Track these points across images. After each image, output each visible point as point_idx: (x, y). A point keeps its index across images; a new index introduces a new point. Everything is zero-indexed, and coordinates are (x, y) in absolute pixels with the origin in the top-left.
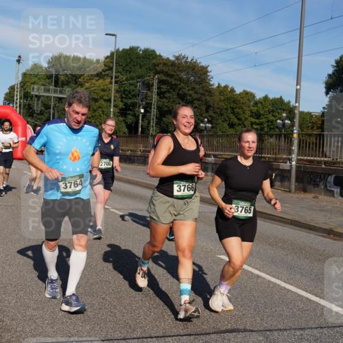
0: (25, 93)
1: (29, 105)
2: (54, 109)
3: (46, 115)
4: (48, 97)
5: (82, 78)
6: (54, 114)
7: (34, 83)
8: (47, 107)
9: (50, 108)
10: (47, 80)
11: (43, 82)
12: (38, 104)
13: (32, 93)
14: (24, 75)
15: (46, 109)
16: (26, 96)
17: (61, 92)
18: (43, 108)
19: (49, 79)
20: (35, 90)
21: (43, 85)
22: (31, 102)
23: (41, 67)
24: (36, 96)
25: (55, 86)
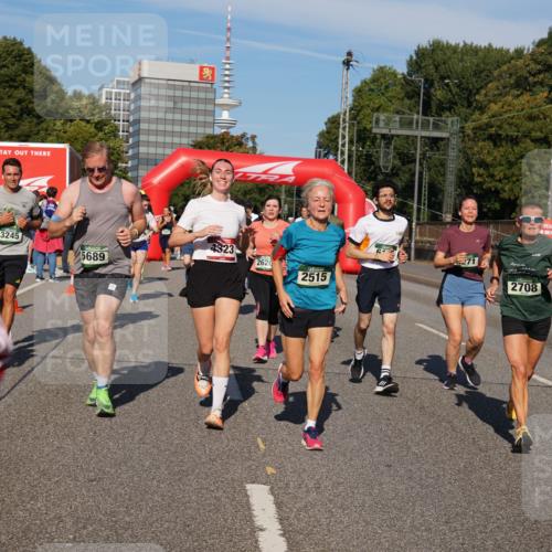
0: (359, 131)
1: (369, 156)
2: (421, 164)
3: (405, 177)
4: (408, 137)
5: (483, 92)
6: (421, 173)
7: (378, 110)
8: (406, 159)
9: (414, 161)
10: (407, 101)
11: (396, 105)
12: (387, 154)
13: (374, 131)
14: (358, 92)
15: (403, 164)
16: (363, 136)
17: (436, 127)
18: (397, 162)
19: (410, 98)
20: (382, 124)
21: (398, 113)
22: (371, 151)
23: (394, 74)
24: (384, 136)
25: (425, 114)
